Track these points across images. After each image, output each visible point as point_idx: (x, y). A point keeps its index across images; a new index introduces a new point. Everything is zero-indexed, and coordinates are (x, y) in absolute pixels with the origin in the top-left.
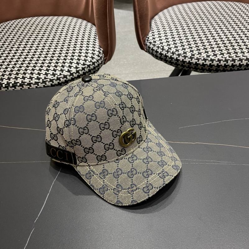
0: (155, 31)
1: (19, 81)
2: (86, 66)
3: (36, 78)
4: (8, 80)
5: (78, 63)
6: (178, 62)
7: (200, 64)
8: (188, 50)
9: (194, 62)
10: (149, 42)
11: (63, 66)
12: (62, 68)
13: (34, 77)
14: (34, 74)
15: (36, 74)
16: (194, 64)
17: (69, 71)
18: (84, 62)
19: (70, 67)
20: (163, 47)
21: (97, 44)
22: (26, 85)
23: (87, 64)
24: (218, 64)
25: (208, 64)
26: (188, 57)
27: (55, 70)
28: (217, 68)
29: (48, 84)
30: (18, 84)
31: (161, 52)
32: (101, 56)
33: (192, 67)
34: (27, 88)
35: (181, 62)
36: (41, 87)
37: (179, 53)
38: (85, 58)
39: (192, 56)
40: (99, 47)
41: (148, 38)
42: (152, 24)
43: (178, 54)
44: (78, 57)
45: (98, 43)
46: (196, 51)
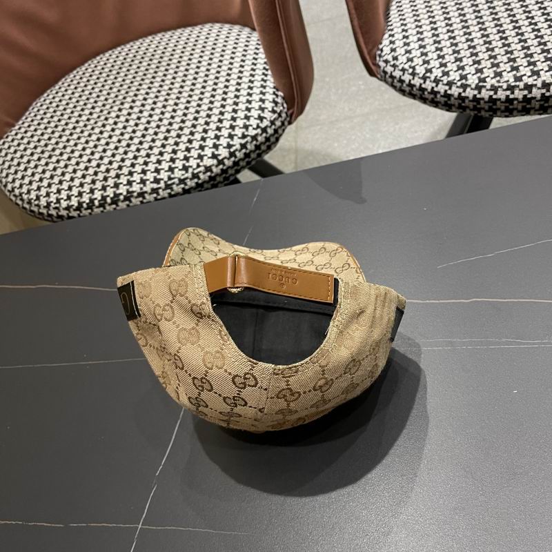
0: (395, 30)
1: (123, 190)
2: (249, 139)
3: (152, 180)
4: (102, 192)
5: (231, 136)
6: (449, 99)
7: (500, 99)
8: (470, 70)
9: (487, 97)
10: (384, 61)
11: (202, 148)
12: (200, 151)
13: (148, 180)
14: (148, 173)
15: (152, 172)
16: (485, 102)
17: (214, 156)
18: (244, 130)
19: (216, 146)
20: (414, 68)
21: (271, 83)
22: (136, 197)
23: (250, 134)
24: (543, 95)
25: (520, 97)
26: (470, 86)
27: (187, 159)
28: (542, 103)
29: (177, 189)
30: (122, 197)
31: (410, 80)
32: (279, 111)
33: (483, 108)
34: (139, 203)
35: (456, 99)
36: (164, 198)
37: (450, 79)
38: (245, 121)
39: (479, 82)
40: (275, 90)
41: (382, 50)
42: (391, 13)
43: (448, 81)
44: (232, 122)
45: (272, 80)
46: (489, 69)
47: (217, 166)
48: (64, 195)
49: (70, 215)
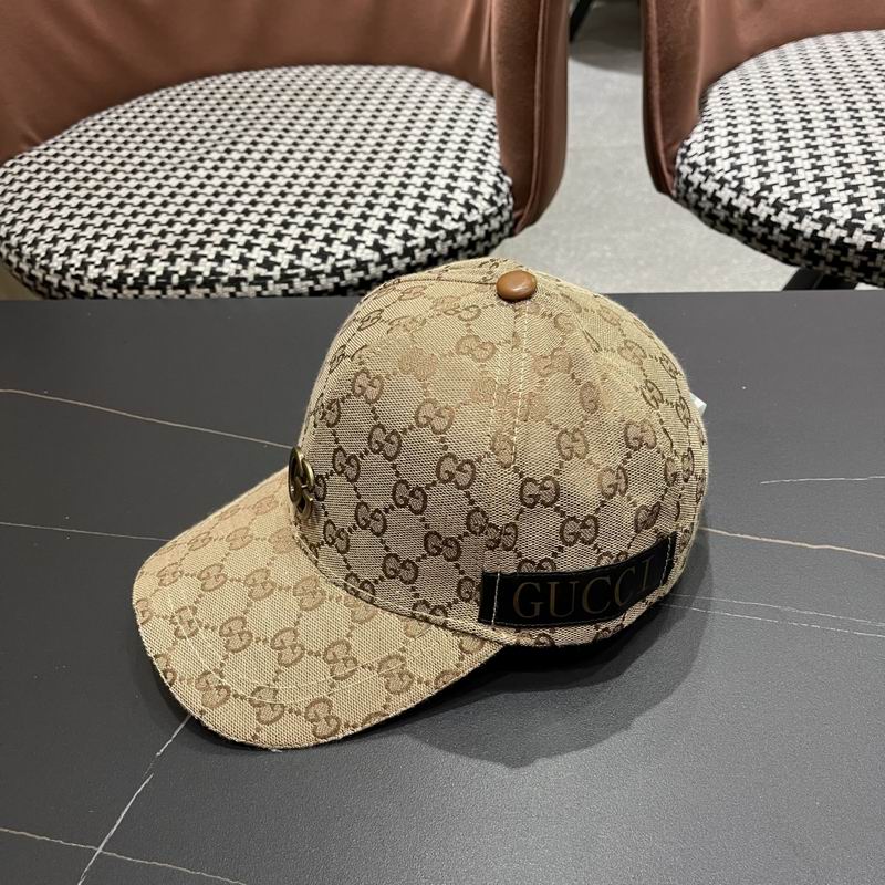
0: (716, 123)
1: (204, 267)
2: (442, 234)
3: (260, 261)
4: (168, 264)
5: (412, 222)
6: (794, 239)
7: (883, 251)
8: (839, 197)
9: (861, 245)
10: (689, 164)
11: (359, 229)
12: (354, 233)
13: (253, 260)
14: (256, 249)
15: (263, 249)
16: (857, 253)
17: (377, 247)
18: (437, 218)
19: (383, 232)
20: (741, 180)
21: (494, 159)
22: (225, 285)
23: (445, 226)
26: (835, 221)
27: (328, 240)
29: (301, 286)
30: (199, 279)
31: (731, 199)
32: (500, 204)
33: (850, 264)
34: (227, 296)
35: (805, 240)
36: (274, 296)
37: (801, 206)
38: (442, 204)
39: (852, 218)
40: (499, 171)
41: (689, 148)
43: (798, 209)
44: (418, 201)
45: (498, 156)
46: (872, 199)
47: (378, 264)
48: (97, 257)
49: (100, 293)
